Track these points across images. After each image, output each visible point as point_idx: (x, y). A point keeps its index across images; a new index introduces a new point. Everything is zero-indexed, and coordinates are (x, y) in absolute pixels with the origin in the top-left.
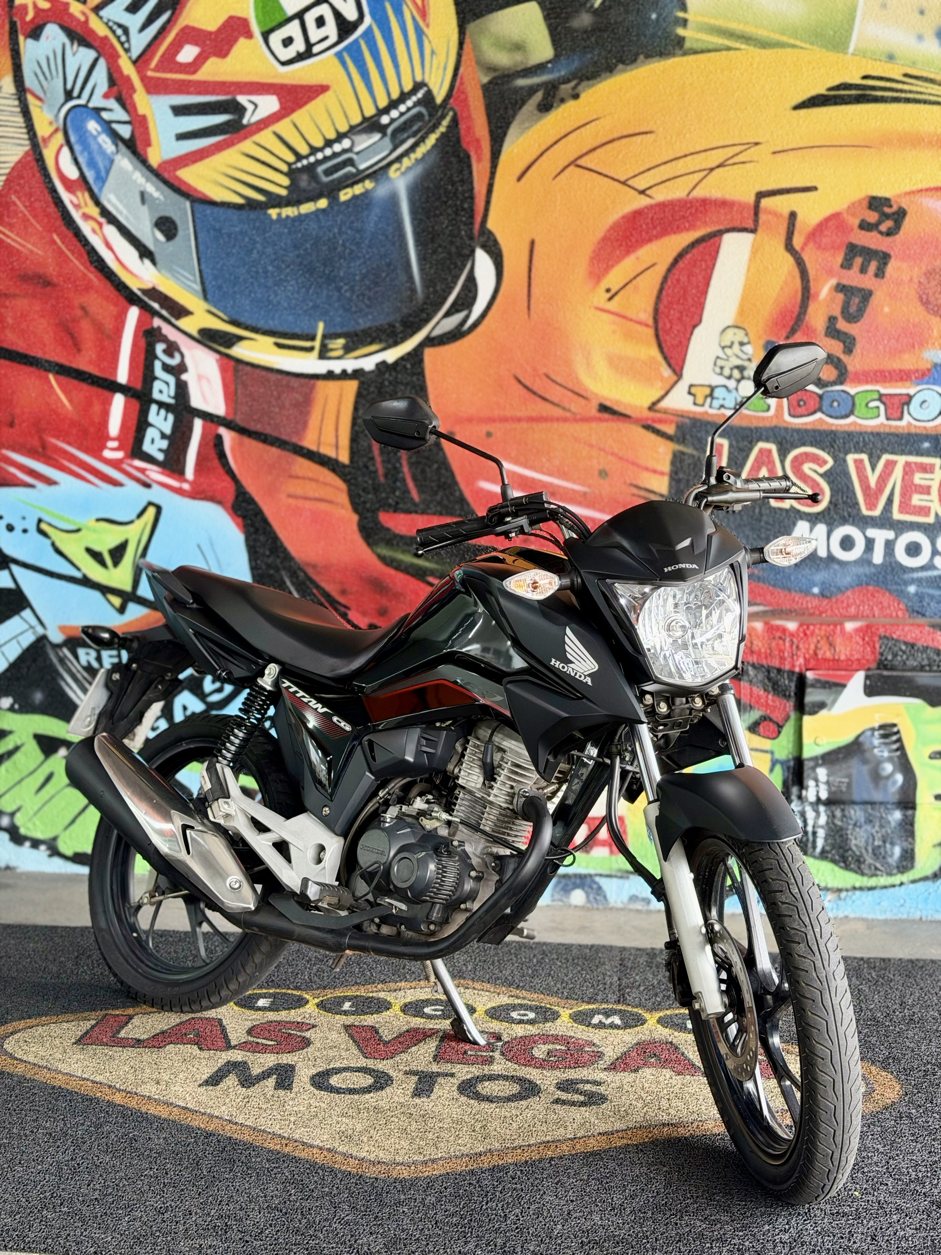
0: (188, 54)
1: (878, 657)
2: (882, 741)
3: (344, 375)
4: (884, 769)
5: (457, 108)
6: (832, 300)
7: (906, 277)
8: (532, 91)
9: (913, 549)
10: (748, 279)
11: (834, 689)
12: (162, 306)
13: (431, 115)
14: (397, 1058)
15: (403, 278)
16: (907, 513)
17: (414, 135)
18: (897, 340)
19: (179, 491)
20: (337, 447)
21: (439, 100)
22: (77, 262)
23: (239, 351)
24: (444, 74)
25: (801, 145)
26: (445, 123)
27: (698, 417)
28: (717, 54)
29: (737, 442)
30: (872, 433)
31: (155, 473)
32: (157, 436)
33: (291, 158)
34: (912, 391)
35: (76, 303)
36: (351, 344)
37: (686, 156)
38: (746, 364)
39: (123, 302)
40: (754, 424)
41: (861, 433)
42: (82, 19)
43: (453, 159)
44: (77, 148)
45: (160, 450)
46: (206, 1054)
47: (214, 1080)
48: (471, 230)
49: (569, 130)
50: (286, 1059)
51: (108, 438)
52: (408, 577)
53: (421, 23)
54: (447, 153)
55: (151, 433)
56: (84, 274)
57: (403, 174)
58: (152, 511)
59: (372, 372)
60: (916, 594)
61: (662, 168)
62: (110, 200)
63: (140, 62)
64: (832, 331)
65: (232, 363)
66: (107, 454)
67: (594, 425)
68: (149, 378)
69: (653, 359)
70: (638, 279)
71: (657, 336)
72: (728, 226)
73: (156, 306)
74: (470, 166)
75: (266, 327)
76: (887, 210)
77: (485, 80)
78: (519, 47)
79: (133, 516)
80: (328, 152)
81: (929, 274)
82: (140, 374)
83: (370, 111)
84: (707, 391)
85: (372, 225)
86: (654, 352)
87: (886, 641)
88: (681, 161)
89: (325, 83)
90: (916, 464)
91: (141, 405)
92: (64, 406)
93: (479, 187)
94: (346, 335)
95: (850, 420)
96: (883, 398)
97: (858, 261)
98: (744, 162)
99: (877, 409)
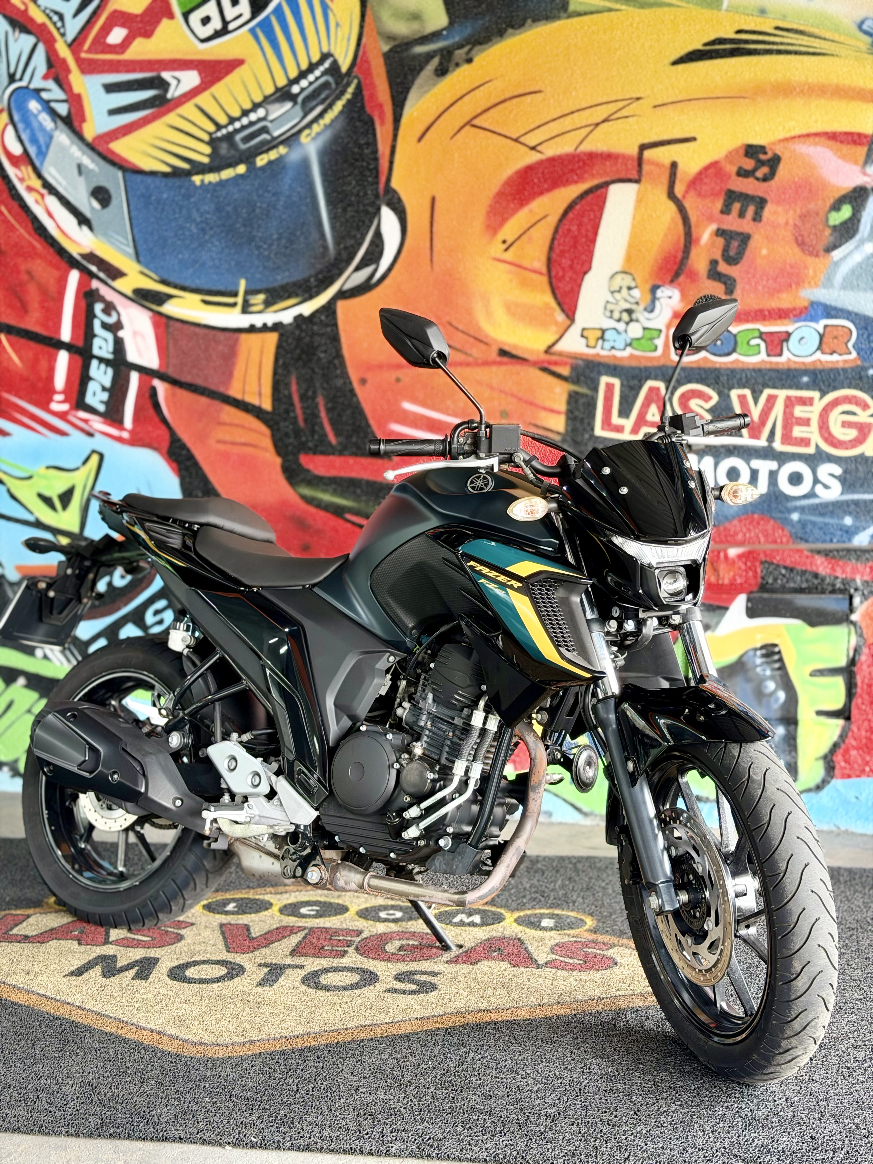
0: (117, 36)
1: (760, 580)
2: (764, 660)
3: (265, 328)
4: (766, 687)
5: (360, 76)
6: (713, 244)
7: (782, 220)
8: (429, 57)
9: (796, 479)
10: (633, 226)
11: (718, 612)
12: (100, 269)
13: (337, 84)
14: (257, 953)
15: (315, 235)
16: (789, 444)
17: (322, 102)
18: (775, 280)
19: (120, 439)
20: (260, 394)
21: (344, 69)
22: (22, 231)
23: (169, 308)
24: (348, 45)
25: (680, 98)
26: (351, 90)
27: (590, 358)
28: (600, 15)
29: (628, 381)
30: (754, 370)
31: (97, 424)
32: (99, 389)
33: (212, 128)
34: (790, 328)
35: (23, 267)
36: (270, 299)
37: (572, 113)
38: (634, 307)
39: (64, 265)
40: (644, 364)
41: (743, 370)
42: (22, 7)
43: (358, 124)
44: (20, 126)
45: (102, 402)
46: (82, 948)
47: (79, 972)
48: (377, 189)
49: (464, 92)
50: (152, 953)
51: (54, 392)
52: (328, 515)
54: (353, 118)
55: (92, 387)
56: (29, 243)
57: (314, 139)
58: (95, 458)
59: (290, 325)
60: (800, 521)
61: (551, 125)
62: (51, 173)
63: (75, 45)
64: (714, 274)
65: (164, 320)
66: (54, 406)
67: (494, 368)
68: (89, 335)
69: (547, 305)
70: (532, 230)
71: (551, 284)
72: (614, 178)
73: (94, 269)
74: (374, 130)
75: (193, 286)
76: (762, 157)
77: (386, 48)
78: (416, 17)
79: (79, 463)
80: (245, 121)
81: (803, 217)
82: (81, 332)
83: (282, 82)
84: (599, 334)
85: (286, 187)
86: (549, 299)
87: (767, 565)
88: (569, 118)
89: (240, 57)
90: (796, 397)
91: (84, 361)
92: (14, 363)
93: (383, 148)
94: (266, 291)
95: (733, 357)
96: (763, 336)
97: (736, 207)
98: (627, 117)
99: (758, 346)
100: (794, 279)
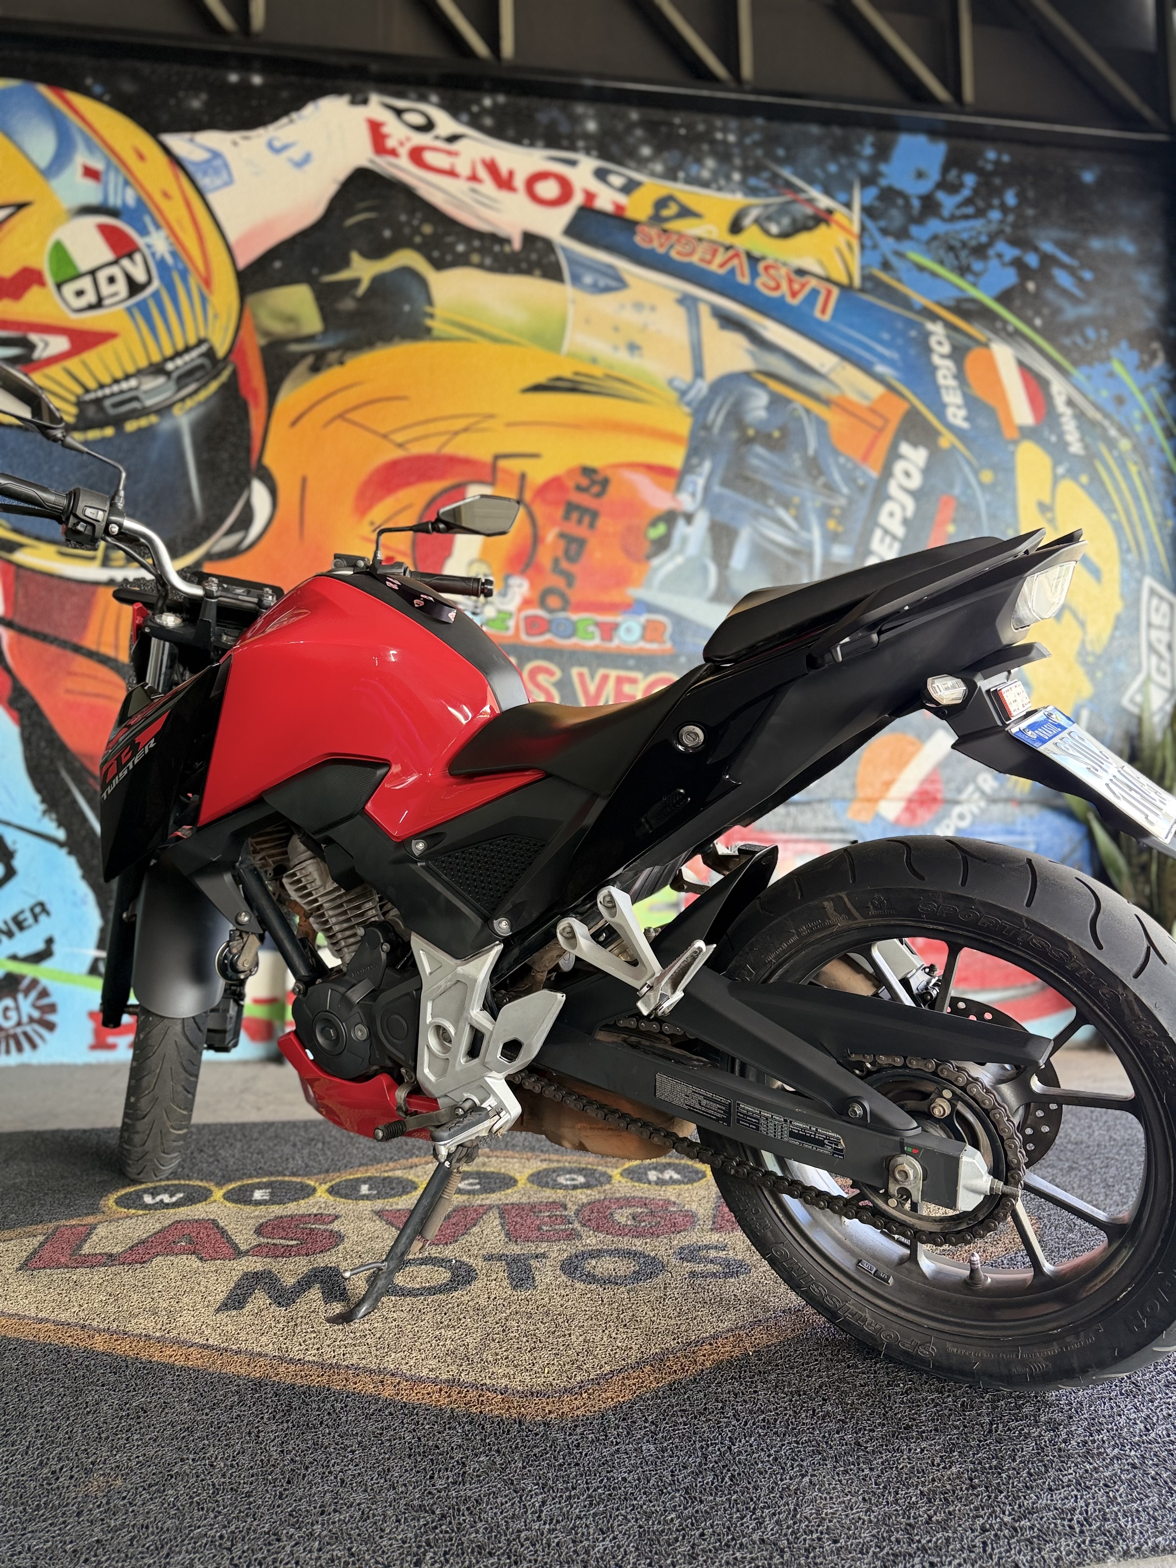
53: (205, 292)
95: (573, 641)
96: (598, 625)
97: (575, 516)
98: (483, 430)
99: (593, 633)
100: (621, 579)
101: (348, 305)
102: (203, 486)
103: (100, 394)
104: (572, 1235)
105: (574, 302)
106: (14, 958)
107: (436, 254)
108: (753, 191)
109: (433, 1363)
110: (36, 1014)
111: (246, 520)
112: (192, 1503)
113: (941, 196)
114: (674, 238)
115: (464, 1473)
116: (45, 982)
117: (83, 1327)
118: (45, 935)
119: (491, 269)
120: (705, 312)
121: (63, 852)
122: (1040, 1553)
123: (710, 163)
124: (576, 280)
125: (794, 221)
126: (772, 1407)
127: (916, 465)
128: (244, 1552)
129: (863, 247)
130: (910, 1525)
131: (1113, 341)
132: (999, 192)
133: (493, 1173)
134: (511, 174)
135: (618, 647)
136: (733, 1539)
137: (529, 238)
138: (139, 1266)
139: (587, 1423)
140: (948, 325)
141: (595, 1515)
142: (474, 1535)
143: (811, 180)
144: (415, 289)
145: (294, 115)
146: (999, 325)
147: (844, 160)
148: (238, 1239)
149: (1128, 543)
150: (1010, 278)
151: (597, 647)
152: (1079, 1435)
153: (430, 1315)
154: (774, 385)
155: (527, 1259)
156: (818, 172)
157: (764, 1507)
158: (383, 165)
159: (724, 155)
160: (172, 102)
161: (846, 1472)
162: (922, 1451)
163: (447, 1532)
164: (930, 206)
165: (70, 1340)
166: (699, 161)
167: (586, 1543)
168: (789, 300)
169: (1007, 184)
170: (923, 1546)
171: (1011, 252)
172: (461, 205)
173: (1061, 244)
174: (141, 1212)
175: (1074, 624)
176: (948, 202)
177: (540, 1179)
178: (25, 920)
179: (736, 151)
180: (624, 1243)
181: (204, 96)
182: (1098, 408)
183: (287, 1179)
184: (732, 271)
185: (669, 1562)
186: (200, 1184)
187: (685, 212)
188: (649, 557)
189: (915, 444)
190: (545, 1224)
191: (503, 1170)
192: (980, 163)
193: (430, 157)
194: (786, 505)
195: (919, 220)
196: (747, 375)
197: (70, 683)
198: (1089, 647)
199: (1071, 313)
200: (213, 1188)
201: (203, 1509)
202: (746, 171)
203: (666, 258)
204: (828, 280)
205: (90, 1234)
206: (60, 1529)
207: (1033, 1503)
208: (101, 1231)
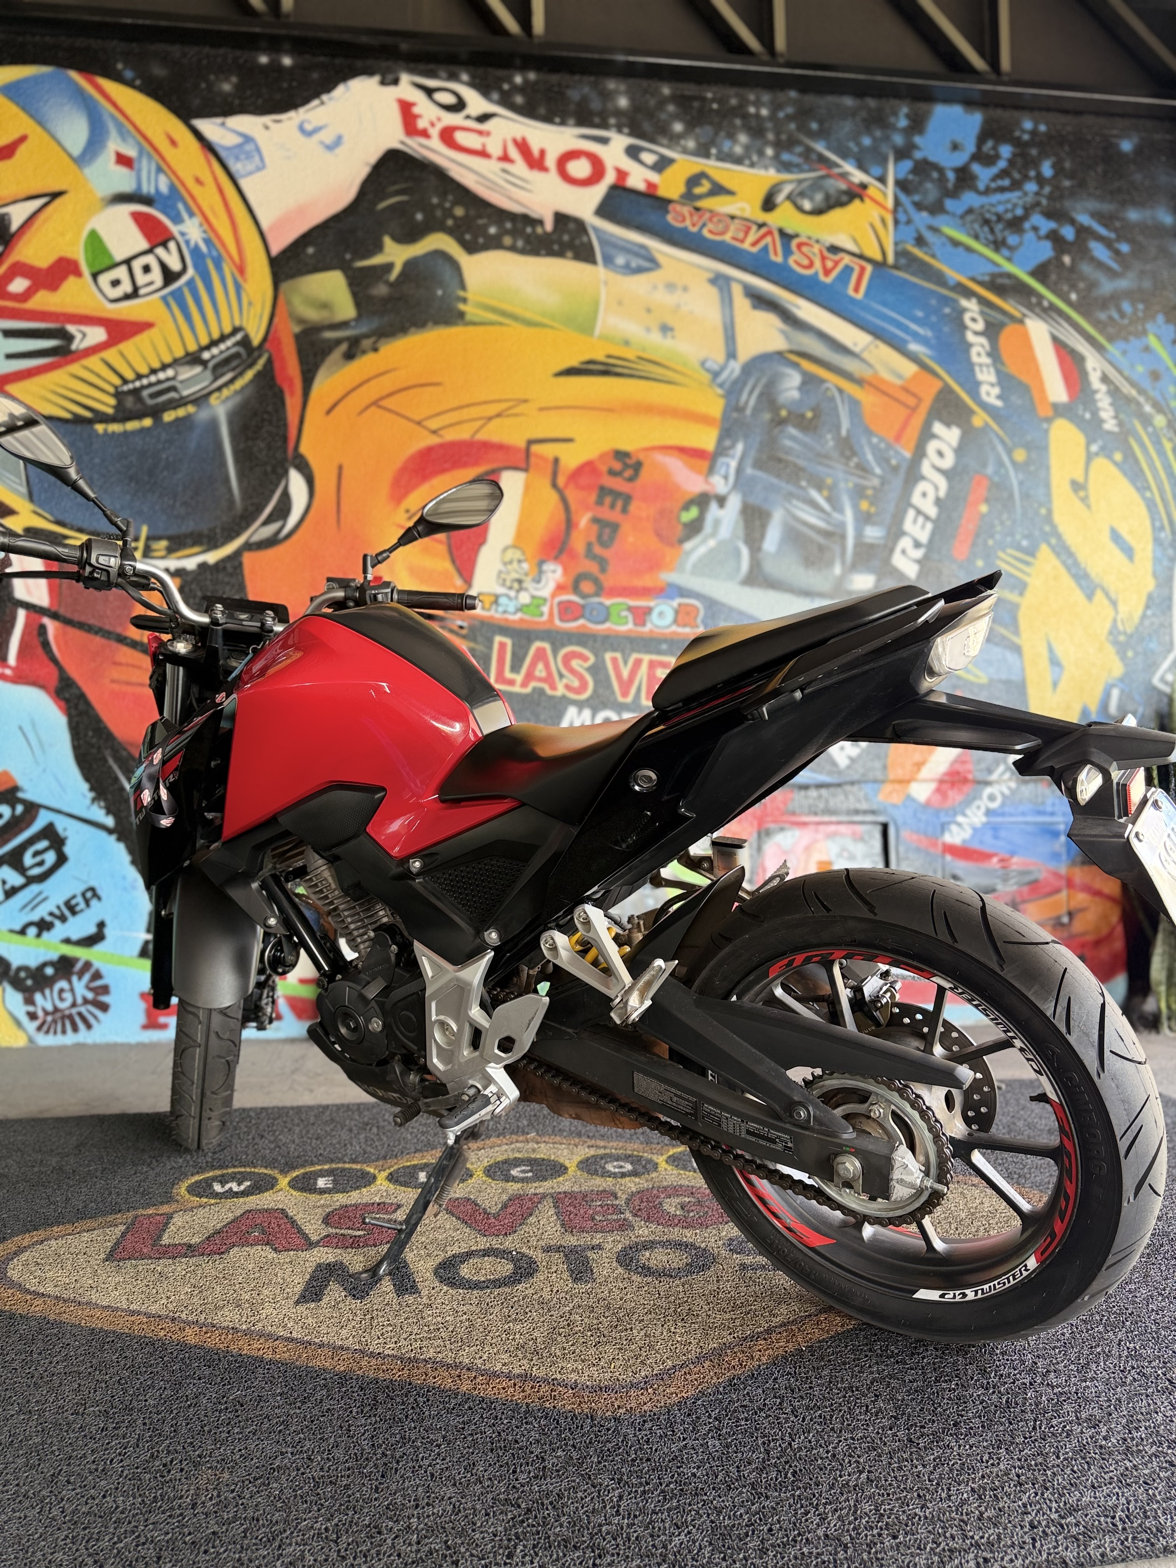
8: (338, 342)
17: (233, 369)
27: (484, 618)
29: (519, 641)
30: (624, 637)
33: (117, 381)
41: (615, 636)
53: (239, 279)
77: (297, 329)
78: (325, 306)
80: (153, 379)
83: (192, 347)
90: (657, 661)
94: (169, 538)
95: (607, 625)
96: (630, 609)
97: (608, 500)
98: (516, 415)
99: (626, 617)
100: (655, 564)
101: (381, 290)
102: (241, 475)
103: (138, 384)
104: (624, 1226)
105: (606, 283)
106: (67, 941)
107: (468, 237)
108: (786, 167)
109: (505, 1357)
110: (90, 996)
111: (283, 509)
112: (296, 1496)
113: (976, 168)
114: (707, 215)
115: (544, 1467)
116: (97, 964)
117: (173, 1319)
118: (97, 920)
119: (523, 252)
120: (737, 291)
121: (113, 838)
122: (1086, 1549)
123: (743, 138)
124: (608, 261)
125: (827, 197)
126: (828, 1403)
127: (949, 445)
128: (349, 1544)
129: (896, 222)
130: (963, 1521)
131: (1150, 316)
132: (1035, 163)
133: (543, 1160)
134: (542, 153)
135: (651, 631)
136: (799, 1534)
137: (561, 219)
138: (218, 1257)
139: (654, 1418)
140: (982, 301)
141: (669, 1510)
142: (558, 1529)
143: (845, 155)
144: (447, 273)
145: (325, 97)
146: (1034, 300)
147: (878, 133)
148: (308, 1229)
149: (1161, 520)
150: (1045, 251)
151: (630, 631)
152: (1119, 1433)
153: (497, 1309)
154: (806, 365)
155: (584, 1250)
156: (852, 145)
157: (826, 1504)
158: (415, 146)
159: (757, 131)
160: (203, 85)
161: (900, 1468)
162: (971, 1447)
163: (533, 1526)
164: (965, 178)
165: (162, 1333)
166: (731, 136)
167: (663, 1538)
168: (822, 277)
169: (1044, 155)
170: (976, 1542)
171: (1046, 225)
172: (493, 186)
173: (1098, 216)
174: (213, 1201)
175: (1106, 602)
176: (983, 174)
177: (590, 1166)
178: (77, 904)
179: (769, 125)
180: (676, 1234)
181: (234, 79)
182: (1133, 384)
183: (347, 1166)
184: (765, 249)
185: (741, 1556)
186: (265, 1171)
187: (718, 190)
188: (681, 541)
189: (948, 424)
190: (597, 1213)
191: (553, 1157)
192: (1017, 134)
193: (461, 138)
194: (819, 488)
195: (954, 194)
196: (779, 354)
197: (115, 673)
198: (1120, 627)
199: (1107, 286)
200: (278, 1176)
201: (306, 1502)
202: (779, 145)
203: (699, 236)
204: (861, 257)
205: (167, 1224)
206: (179, 1522)
207: (1078, 1500)
208: (178, 1220)
